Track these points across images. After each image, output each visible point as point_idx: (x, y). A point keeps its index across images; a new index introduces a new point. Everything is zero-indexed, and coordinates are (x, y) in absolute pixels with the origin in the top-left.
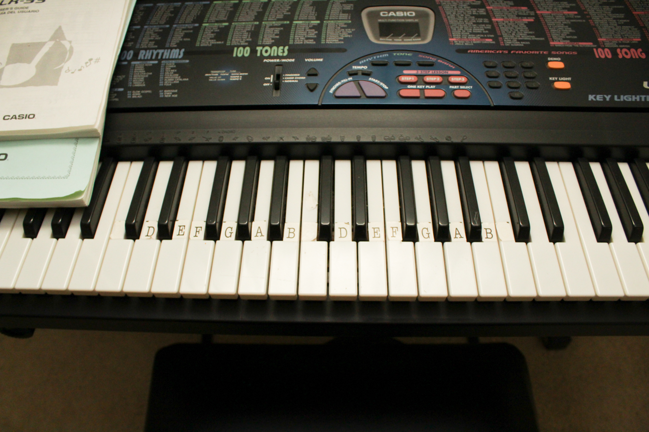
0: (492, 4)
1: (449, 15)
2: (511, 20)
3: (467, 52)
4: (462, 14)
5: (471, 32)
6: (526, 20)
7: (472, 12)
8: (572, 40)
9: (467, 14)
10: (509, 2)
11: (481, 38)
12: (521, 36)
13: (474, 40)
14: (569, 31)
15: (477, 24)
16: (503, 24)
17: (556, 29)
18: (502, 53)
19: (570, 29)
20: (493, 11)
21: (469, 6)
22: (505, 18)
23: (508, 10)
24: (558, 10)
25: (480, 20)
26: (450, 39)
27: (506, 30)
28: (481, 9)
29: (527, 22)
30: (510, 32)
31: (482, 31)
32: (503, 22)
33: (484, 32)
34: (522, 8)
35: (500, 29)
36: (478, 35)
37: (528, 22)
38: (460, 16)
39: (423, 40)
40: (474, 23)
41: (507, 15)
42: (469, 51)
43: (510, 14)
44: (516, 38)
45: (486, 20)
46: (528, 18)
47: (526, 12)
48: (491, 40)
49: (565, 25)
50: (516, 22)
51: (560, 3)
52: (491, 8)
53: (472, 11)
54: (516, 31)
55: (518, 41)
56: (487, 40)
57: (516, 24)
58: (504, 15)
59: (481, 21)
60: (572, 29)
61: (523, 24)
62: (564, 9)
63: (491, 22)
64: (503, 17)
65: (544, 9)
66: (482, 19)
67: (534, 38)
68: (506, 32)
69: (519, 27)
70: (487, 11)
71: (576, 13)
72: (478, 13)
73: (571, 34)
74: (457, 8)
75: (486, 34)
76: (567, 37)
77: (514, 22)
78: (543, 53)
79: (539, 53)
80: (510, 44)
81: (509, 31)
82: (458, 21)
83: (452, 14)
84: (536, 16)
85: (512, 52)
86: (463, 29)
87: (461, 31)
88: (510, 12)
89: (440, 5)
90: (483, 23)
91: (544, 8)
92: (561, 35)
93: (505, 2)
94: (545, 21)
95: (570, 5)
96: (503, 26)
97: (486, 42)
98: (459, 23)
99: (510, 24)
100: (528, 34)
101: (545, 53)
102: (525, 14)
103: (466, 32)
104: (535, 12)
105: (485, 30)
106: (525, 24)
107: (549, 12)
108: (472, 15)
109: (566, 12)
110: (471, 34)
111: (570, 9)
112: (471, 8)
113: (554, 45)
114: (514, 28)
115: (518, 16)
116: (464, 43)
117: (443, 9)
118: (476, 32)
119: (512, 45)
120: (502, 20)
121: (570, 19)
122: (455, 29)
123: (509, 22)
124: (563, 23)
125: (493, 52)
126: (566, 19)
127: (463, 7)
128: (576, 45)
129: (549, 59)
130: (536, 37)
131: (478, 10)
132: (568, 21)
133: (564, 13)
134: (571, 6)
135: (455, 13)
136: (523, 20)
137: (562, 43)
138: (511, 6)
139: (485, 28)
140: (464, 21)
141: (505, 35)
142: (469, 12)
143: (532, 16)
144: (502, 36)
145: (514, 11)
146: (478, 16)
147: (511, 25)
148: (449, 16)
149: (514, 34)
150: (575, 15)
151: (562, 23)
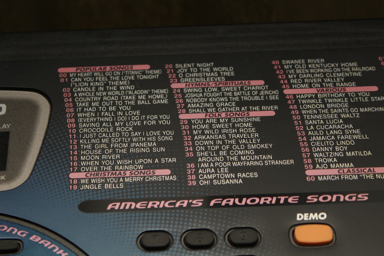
0: (184, 77)
1: (83, 108)
2: (223, 115)
3: (105, 210)
4: (114, 104)
5: (124, 151)
6: (257, 114)
7: (137, 99)
8: (359, 162)
9: (124, 104)
10: (224, 69)
11: (147, 167)
12: (239, 156)
13: (128, 173)
14: (355, 137)
15: (143, 129)
16: (202, 127)
17: (325, 135)
18: (189, 204)
19: (358, 131)
20: (184, 94)
21: (132, 82)
22: (209, 110)
23: (219, 89)
24: (334, 84)
25: (152, 121)
26: (72, 176)
27: (206, 143)
28: (157, 91)
29: (258, 120)
30: (216, 148)
31: (151, 148)
32: (204, 123)
33: (155, 150)
34: (253, 83)
35: (193, 141)
36: (140, 161)
37: (262, 118)
38: (108, 110)
39: (9, 179)
40: (136, 128)
41: (215, 103)
42: (110, 207)
43: (222, 99)
44: (228, 164)
45: (165, 119)
46: (263, 108)
47: (259, 91)
48: (168, 172)
49: (347, 121)
50: (233, 120)
51: (340, 66)
52: (182, 85)
53: (137, 96)
54: (231, 145)
55: (232, 170)
56: (158, 172)
57: (233, 127)
58: (208, 102)
59: (154, 122)
60: (363, 133)
61: (250, 125)
62: (348, 80)
63: (176, 123)
64: (206, 109)
65: (303, 83)
66: (156, 117)
67: (269, 160)
68: (206, 149)
69: (238, 132)
70: (171, 96)
71: (375, 89)
72: (151, 100)
73: (359, 145)
74: (105, 90)
75: (160, 155)
76: (348, 154)
77: (229, 121)
78: (286, 200)
79: (278, 200)
80: (212, 180)
81: (215, 144)
82: (101, 123)
83: (90, 105)
84: (282, 101)
85: (212, 204)
86: (108, 145)
87: (103, 149)
88: (223, 96)
89: (67, 84)
90: (157, 127)
91: (303, 79)
92: (334, 150)
93: (215, 69)
94: (301, 114)
95: (364, 69)
96: (203, 134)
97: (154, 178)
98: (101, 130)
99: (218, 126)
100: (258, 152)
101: (290, 200)
102: (257, 98)
103: (114, 152)
104: (281, 90)
105: (160, 144)
106: (254, 124)
107: (314, 91)
108: (134, 108)
109: (352, 89)
110: (123, 157)
111: (360, 82)
112: (136, 89)
113: (316, 177)
114: (227, 135)
115: (240, 104)
116: (103, 184)
117: (73, 93)
118: (138, 151)
119: (215, 182)
120: (202, 116)
121: (359, 105)
122: (89, 147)
123: (218, 122)
124: (343, 116)
125: (166, 205)
126: (351, 105)
127: (118, 89)
128: (367, 173)
129: (300, 217)
130: (274, 159)
131: (150, 93)
132: (353, 110)
133: (348, 90)
134: (363, 73)
135: (97, 104)
136: (252, 114)
137: (335, 172)
138: (228, 78)
139: (160, 139)
140: (113, 123)
141: (203, 157)
142: (131, 100)
143: (273, 103)
144: (194, 160)
145: (233, 92)
146: (146, 110)
147: (220, 129)
148: (82, 111)
149: (225, 153)
150: (373, 94)
151: (340, 118)
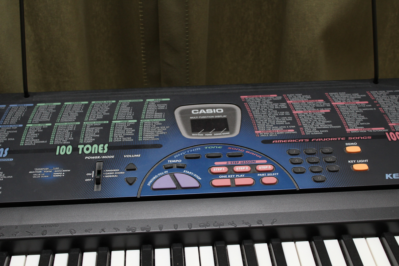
0: (291, 99)
1: (254, 110)
2: (310, 112)
3: (272, 143)
4: (266, 108)
5: (274, 124)
6: (323, 111)
7: (274, 107)
8: (365, 126)
9: (270, 108)
10: (306, 96)
11: (284, 129)
12: (319, 125)
13: (278, 131)
14: (362, 118)
15: (280, 117)
16: (303, 116)
17: (351, 118)
18: (304, 141)
19: (363, 116)
20: (293, 105)
21: (271, 101)
22: (304, 110)
23: (306, 103)
24: (351, 101)
25: (282, 113)
26: (256, 132)
27: (305, 121)
28: (282, 104)
29: (324, 113)
30: (310, 122)
31: (284, 123)
32: (303, 114)
33: (286, 123)
34: (319, 101)
35: (300, 120)
36: (281, 127)
37: (325, 112)
38: (264, 110)
39: (231, 134)
40: (277, 116)
41: (306, 108)
42: (273, 142)
43: (308, 106)
44: (316, 128)
45: (287, 113)
46: (325, 109)
47: (322, 104)
48: (293, 130)
49: (358, 113)
50: (314, 113)
51: (352, 95)
52: (291, 102)
53: (274, 105)
54: (315, 122)
55: (317, 129)
56: (289, 130)
57: (315, 115)
58: (303, 107)
59: (283, 114)
60: (365, 117)
61: (321, 115)
62: (356, 99)
63: (292, 115)
64: (303, 110)
65: (339, 101)
66: (284, 112)
67: (331, 126)
68: (306, 123)
69: (317, 117)
70: (287, 105)
71: (367, 102)
72: (280, 107)
73: (364, 121)
74: (261, 103)
75: (288, 125)
76: (361, 124)
77: (313, 114)
78: (340, 139)
79: (337, 139)
80: (310, 133)
81: (309, 121)
82: (263, 115)
83: (256, 109)
84: (332, 107)
85: (312, 140)
86: (267, 122)
87: (266, 123)
88: (308, 105)
89: (246, 102)
90: (285, 116)
91: (338, 99)
92: (355, 123)
93: (303, 96)
94: (340, 111)
95: (361, 96)
96: (303, 118)
97: (288, 133)
98: (263, 117)
99: (309, 115)
100: (326, 124)
101: (342, 139)
102: (322, 106)
103: (270, 124)
104: (331, 103)
105: (287, 121)
106: (323, 114)
107: (344, 103)
108: (274, 109)
109: (358, 102)
110: (274, 126)
111: (361, 100)
112: (273, 103)
113: (350, 131)
114: (313, 118)
115: (316, 108)
116: (269, 135)
117: (249, 105)
118: (279, 124)
119: (312, 134)
120: (302, 112)
121: (362, 108)
122: (260, 122)
123: (308, 114)
124: (356, 111)
125: (295, 141)
126: (359, 108)
127: (266, 103)
128: (370, 130)
129: (346, 144)
130: (333, 126)
131: (279, 104)
132: (360, 109)
133: (357, 103)
134: (361, 97)
135: (259, 108)
136: (321, 111)
137: (357, 130)
138: (309, 99)
139: (287, 120)
140: (267, 115)
141: (305, 126)
142: (272, 106)
143: (329, 107)
144: (302, 126)
145: (312, 104)
146: (279, 110)
147: (310, 116)
148: (254, 111)
149: (313, 124)
150: (366, 104)
151: (355, 112)
